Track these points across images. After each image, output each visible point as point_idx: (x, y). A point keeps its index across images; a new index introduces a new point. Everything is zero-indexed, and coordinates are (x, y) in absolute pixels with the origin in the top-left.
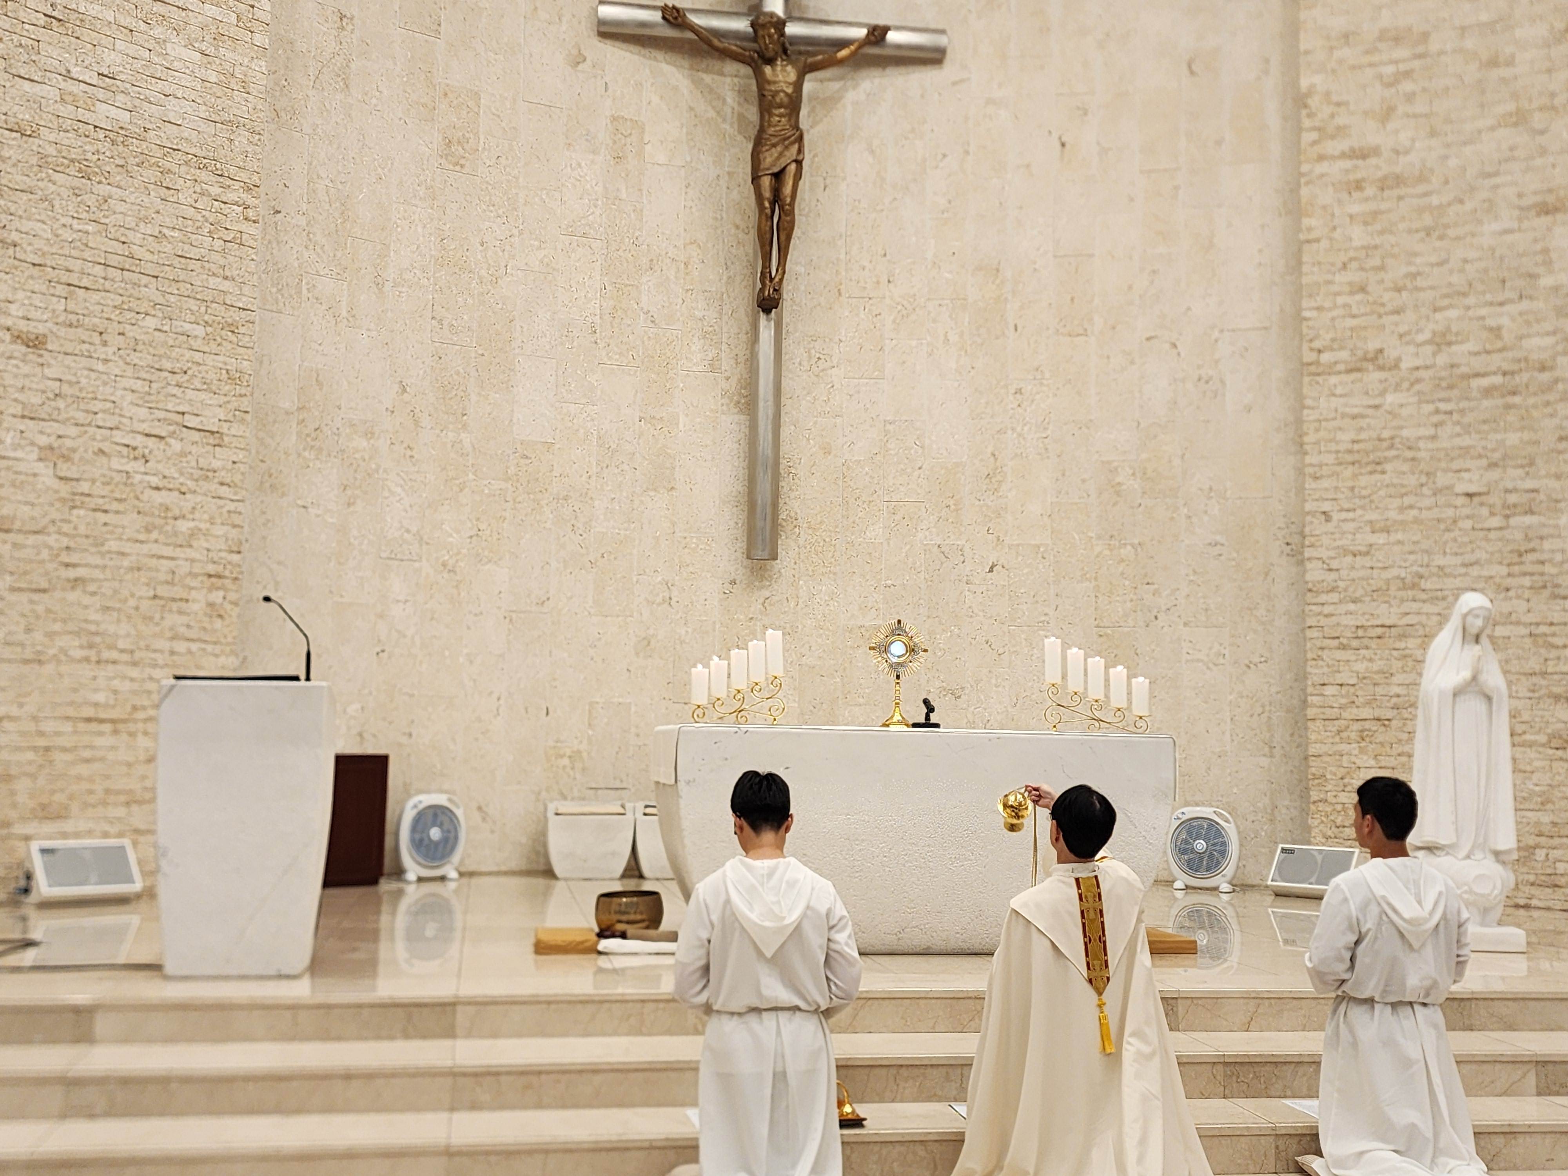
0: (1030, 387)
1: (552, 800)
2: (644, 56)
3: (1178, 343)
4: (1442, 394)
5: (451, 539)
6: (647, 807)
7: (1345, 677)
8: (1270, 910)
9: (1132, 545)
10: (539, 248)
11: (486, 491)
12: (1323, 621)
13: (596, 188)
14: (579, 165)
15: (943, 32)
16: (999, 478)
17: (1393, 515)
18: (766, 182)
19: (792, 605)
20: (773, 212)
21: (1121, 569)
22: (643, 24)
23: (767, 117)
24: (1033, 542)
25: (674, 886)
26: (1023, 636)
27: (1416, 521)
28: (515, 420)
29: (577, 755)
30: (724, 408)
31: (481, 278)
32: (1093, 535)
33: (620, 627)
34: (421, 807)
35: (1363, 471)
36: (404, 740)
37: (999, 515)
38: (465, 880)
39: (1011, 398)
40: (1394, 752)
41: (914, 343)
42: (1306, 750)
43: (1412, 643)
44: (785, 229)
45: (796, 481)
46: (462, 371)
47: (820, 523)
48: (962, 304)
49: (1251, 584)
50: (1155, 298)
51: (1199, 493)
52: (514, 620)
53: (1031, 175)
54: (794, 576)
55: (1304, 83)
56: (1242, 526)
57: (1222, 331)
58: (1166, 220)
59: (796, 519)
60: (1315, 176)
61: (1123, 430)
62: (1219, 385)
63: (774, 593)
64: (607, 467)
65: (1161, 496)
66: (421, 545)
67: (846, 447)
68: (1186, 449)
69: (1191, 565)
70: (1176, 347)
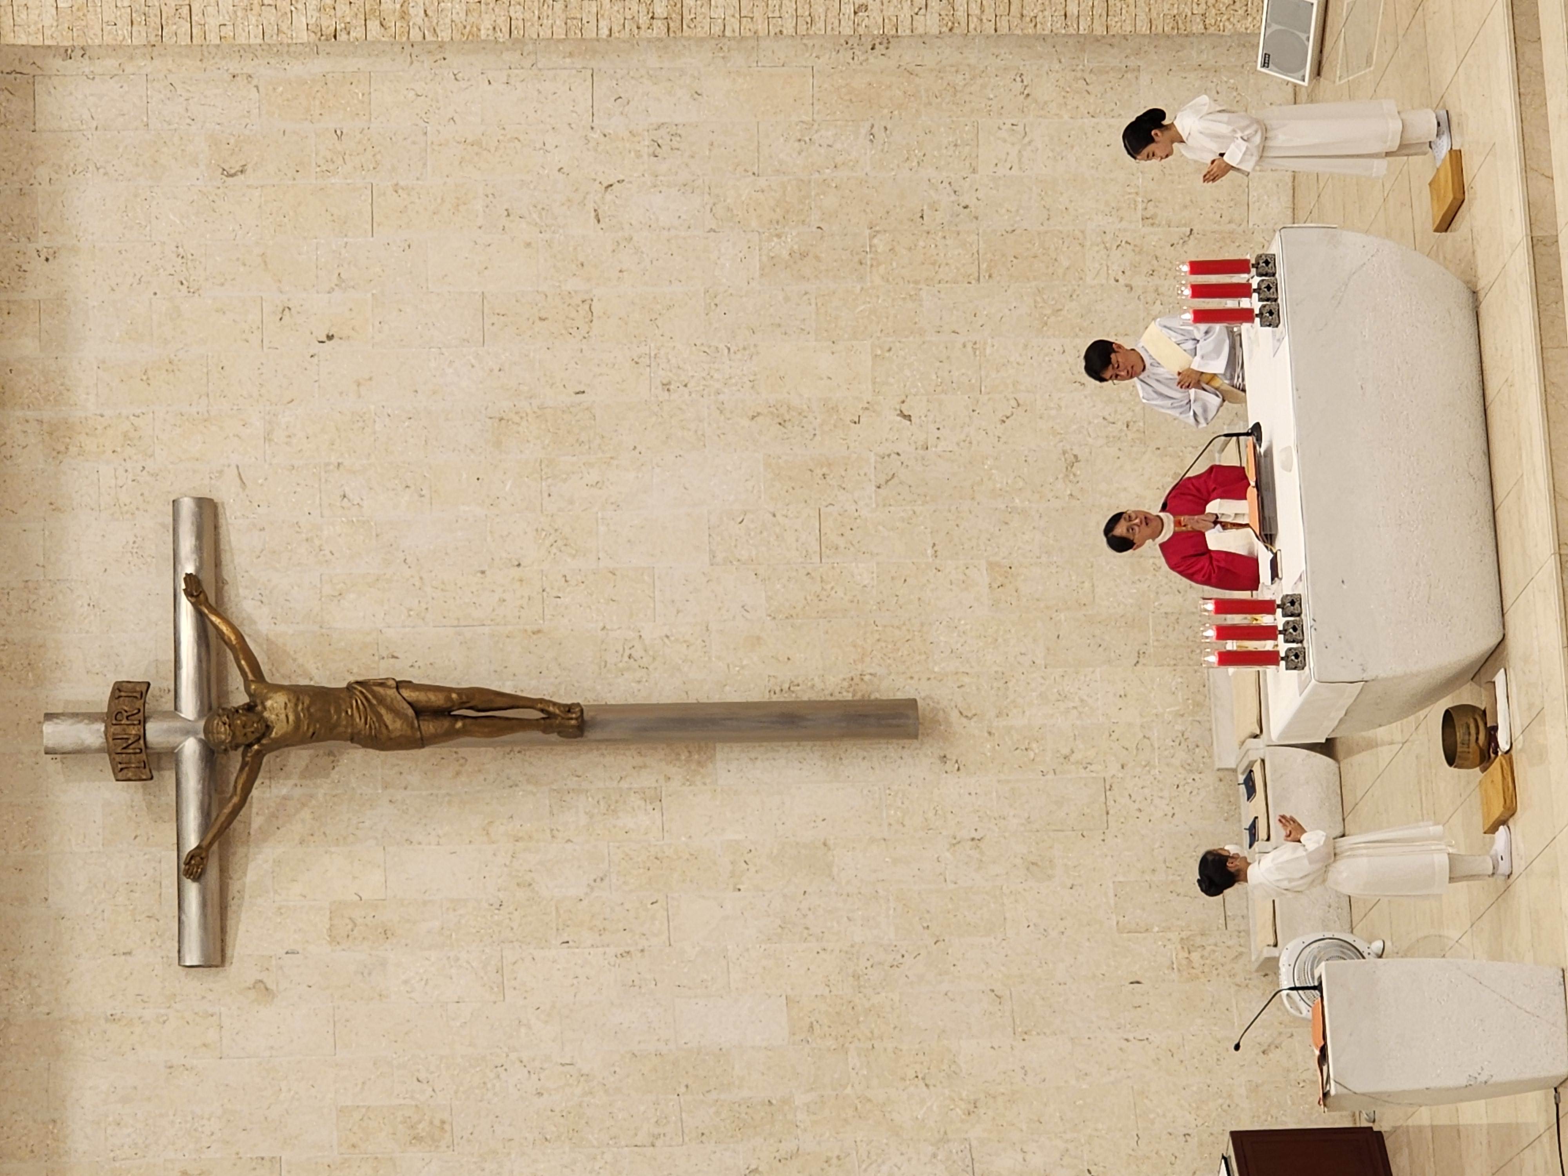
0: (661, 373)
2: (239, 905)
3: (605, 184)
5: (935, 1108)
8: (1337, 83)
9: (871, 239)
10: (529, 1028)
11: (865, 1072)
13: (433, 959)
14: (406, 982)
15: (176, 504)
16: (783, 410)
18: (429, 727)
19: (966, 680)
20: (462, 717)
21: (904, 252)
22: (204, 904)
23: (341, 729)
24: (869, 363)
26: (993, 374)
28: (765, 1044)
29: (1187, 944)
30: (708, 781)
32: (859, 287)
33: (1017, 901)
37: (835, 409)
39: (675, 396)
41: (602, 529)
44: (485, 701)
45: (800, 681)
46: (713, 1109)
47: (855, 646)
48: (547, 466)
49: (923, 92)
50: (544, 213)
51: (803, 154)
52: (1025, 1029)
53: (370, 379)
54: (929, 679)
55: (304, 37)
56: (848, 103)
57: (592, 128)
58: (439, 201)
59: (852, 679)
60: (427, 23)
61: (719, 250)
62: (663, 131)
63: (953, 704)
64: (807, 928)
65: (807, 202)
66: (948, 1141)
67: (748, 615)
68: (746, 171)
69: (898, 166)
70: (611, 185)
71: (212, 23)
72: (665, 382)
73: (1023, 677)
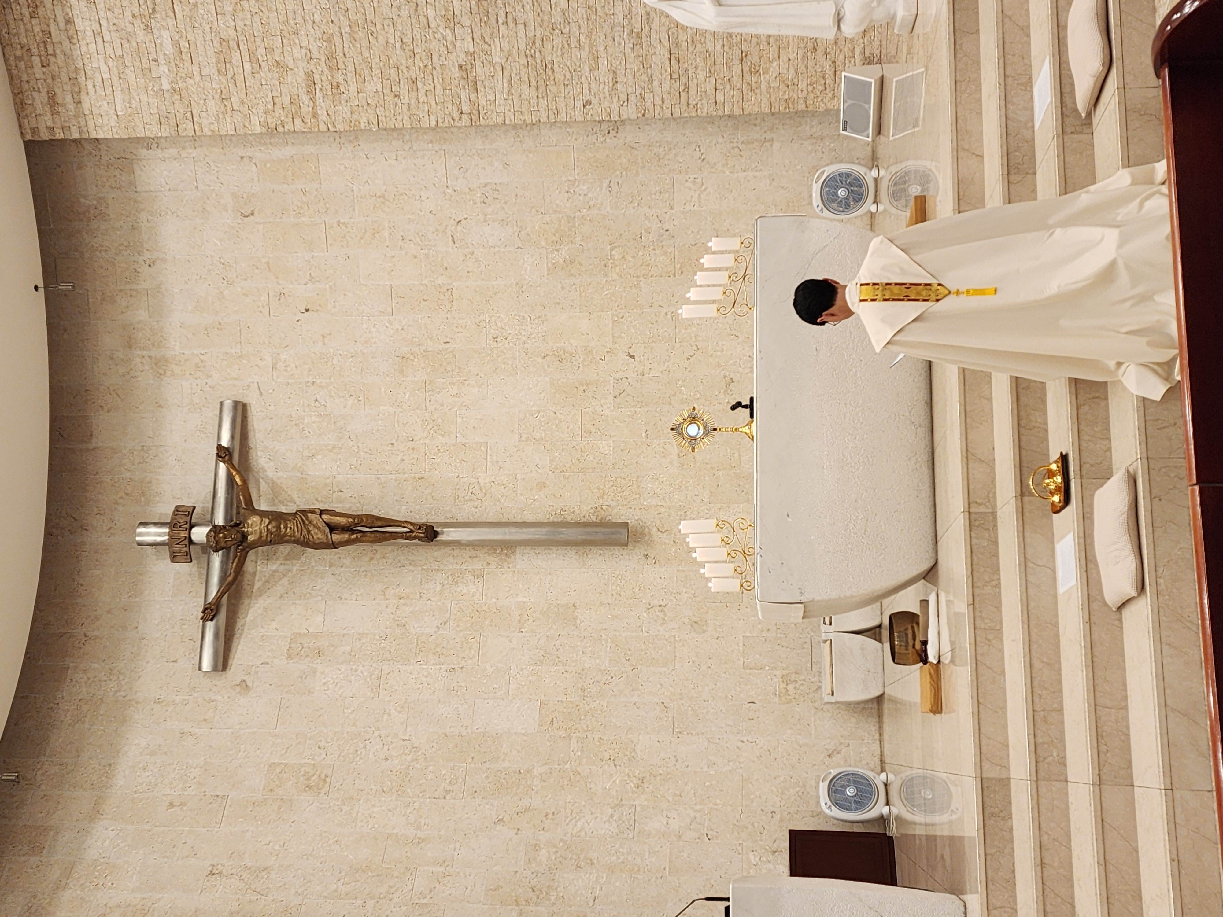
0: (492, 331)
1: (822, 698)
2: (241, 634)
3: (457, 220)
4: (493, 19)
5: (617, 782)
6: (824, 623)
7: (709, 87)
8: (891, 138)
9: (611, 251)
10: (389, 715)
11: (579, 754)
12: (667, 104)
13: (343, 670)
14: (325, 684)
15: (222, 404)
16: (561, 353)
17: (585, 54)
18: (336, 537)
19: (662, 510)
20: (360, 531)
21: (630, 258)
22: (216, 635)
23: (288, 538)
24: (611, 326)
25: (886, 602)
26: (683, 331)
27: (589, 36)
28: (523, 731)
29: (786, 679)
30: (511, 566)
31: (413, 760)
32: (604, 280)
33: (683, 645)
34: (829, 803)
35: (552, 78)
36: (777, 817)
37: (591, 352)
38: (887, 767)
39: (500, 345)
40: (766, 47)
41: (459, 420)
42: (767, 114)
43: (682, 37)
44: (373, 522)
45: (566, 508)
46: (486, 774)
47: (598, 489)
48: (429, 384)
49: (640, 160)
50: (423, 238)
51: (571, 200)
52: (680, 730)
53: (330, 334)
54: (640, 509)
55: (258, 130)
56: (595, 168)
57: (447, 187)
58: (363, 231)
59: (596, 508)
60: (329, 120)
61: (524, 259)
62: (488, 188)
63: (654, 524)
64: (558, 657)
65: (573, 229)
66: (623, 805)
67: (539, 471)
68: (537, 211)
69: (626, 206)
70: (460, 221)
71: (205, 122)
72: (495, 336)
73: (696, 509)
